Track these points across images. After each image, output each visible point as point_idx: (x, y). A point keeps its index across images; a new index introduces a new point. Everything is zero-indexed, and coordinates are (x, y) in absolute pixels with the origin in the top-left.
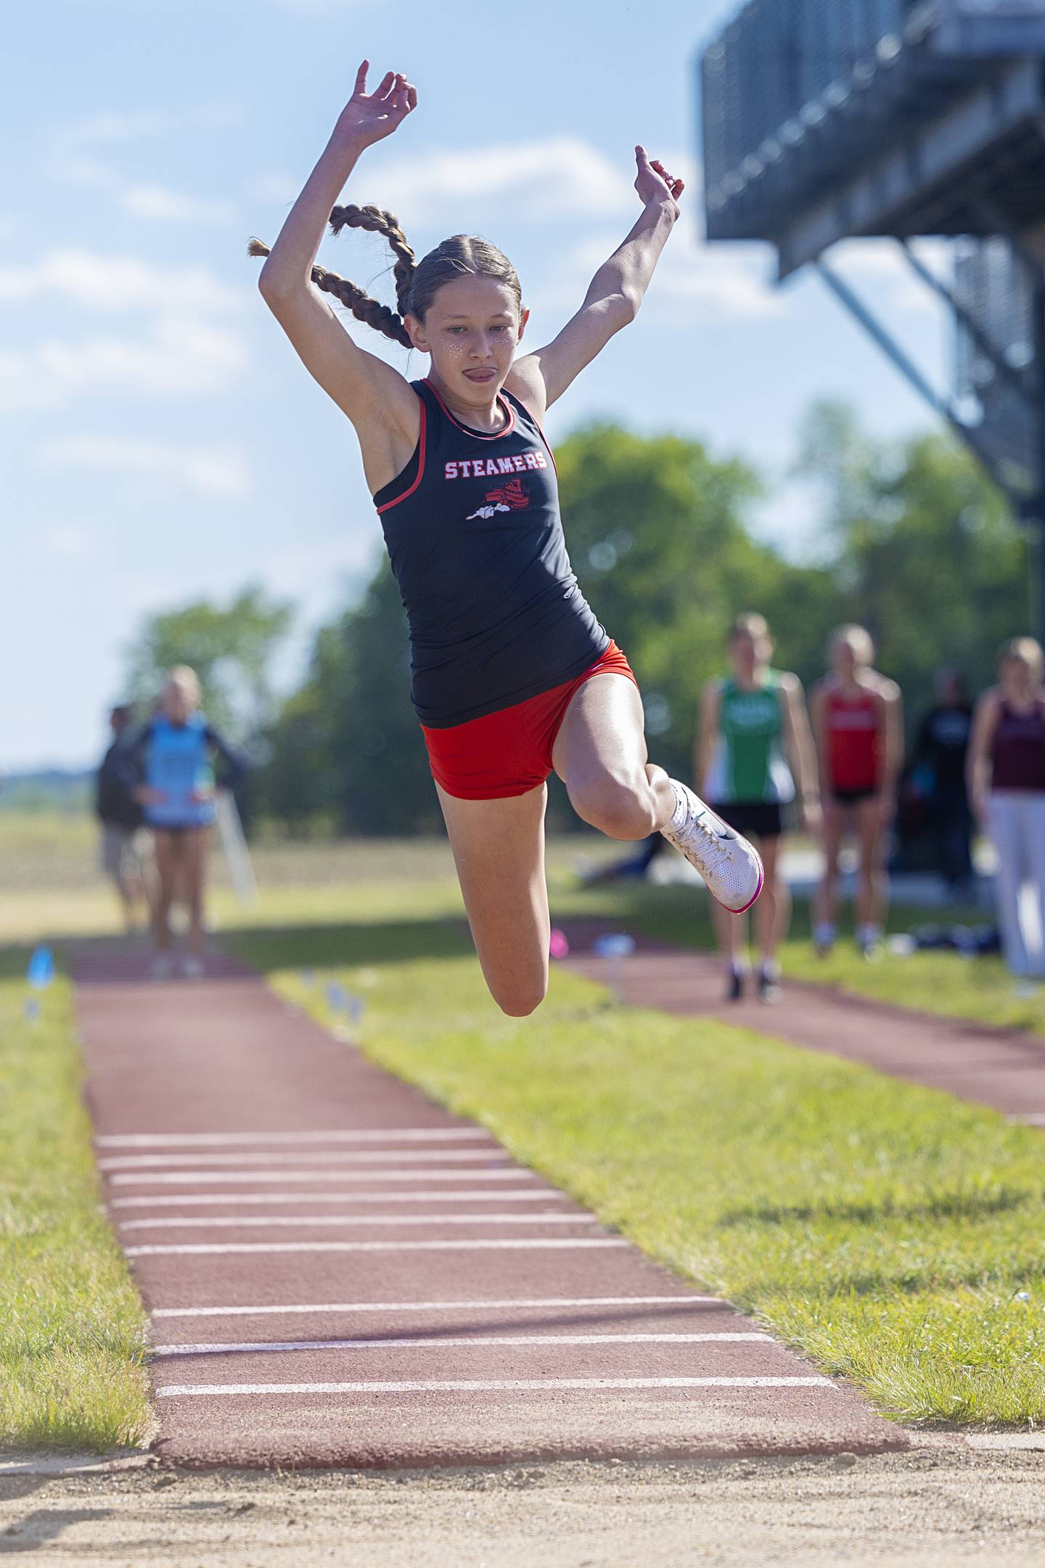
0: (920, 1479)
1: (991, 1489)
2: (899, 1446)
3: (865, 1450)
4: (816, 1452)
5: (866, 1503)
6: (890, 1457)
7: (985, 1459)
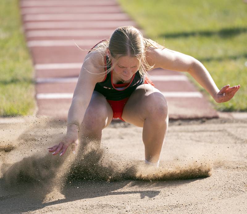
0: (221, 126)
1: (239, 130)
2: (216, 117)
3: (208, 118)
4: (196, 119)
5: (208, 133)
6: (215, 120)
7: (237, 121)
